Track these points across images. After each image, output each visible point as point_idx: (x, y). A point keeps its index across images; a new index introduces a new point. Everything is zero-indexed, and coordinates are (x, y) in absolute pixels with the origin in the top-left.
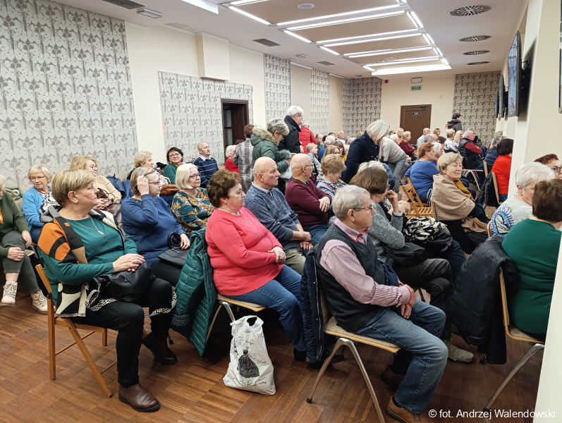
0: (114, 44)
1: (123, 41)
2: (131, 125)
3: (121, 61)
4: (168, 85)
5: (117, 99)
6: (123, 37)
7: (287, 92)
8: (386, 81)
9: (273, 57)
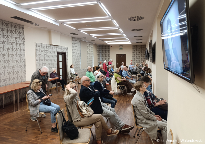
0: (20, 33)
1: (23, 33)
2: (24, 61)
3: (22, 39)
4: (38, 47)
5: (19, 52)
6: (23, 31)
7: (80, 49)
9: (75, 38)
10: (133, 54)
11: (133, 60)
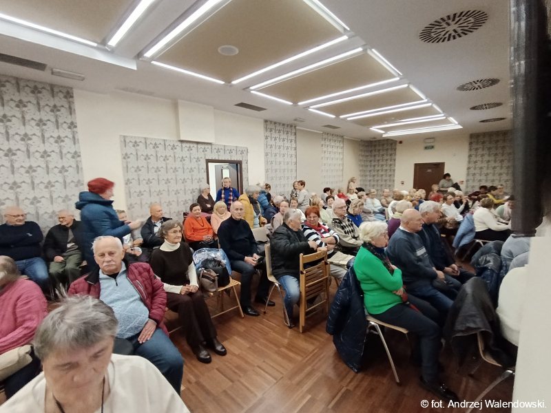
1: (70, 108)
3: (65, 126)
4: (133, 148)
6: (70, 103)
7: (293, 152)
8: (401, 142)
9: (275, 123)
10: (469, 162)
11: (467, 181)
